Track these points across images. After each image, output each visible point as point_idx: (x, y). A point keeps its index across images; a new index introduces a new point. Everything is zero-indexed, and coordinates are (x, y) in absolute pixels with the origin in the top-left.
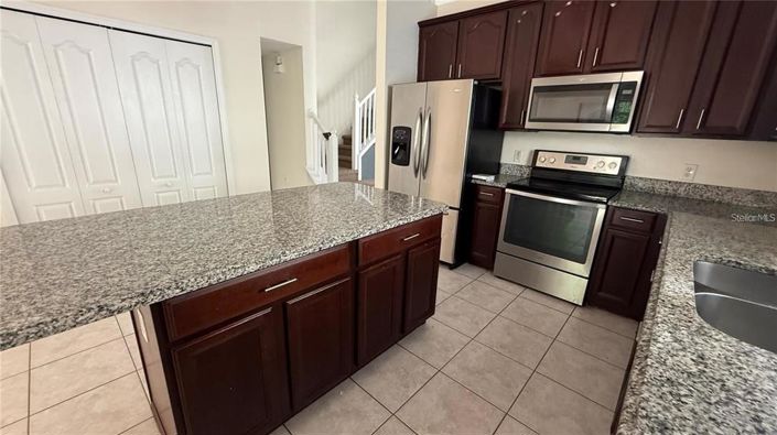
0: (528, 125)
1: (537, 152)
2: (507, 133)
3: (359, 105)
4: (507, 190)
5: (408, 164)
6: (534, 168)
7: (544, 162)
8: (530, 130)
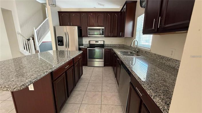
0: (88, 36)
1: (90, 41)
2: (83, 37)
3: (35, 31)
4: (87, 48)
5: (63, 45)
6: (90, 44)
7: (92, 43)
8: (89, 37)
